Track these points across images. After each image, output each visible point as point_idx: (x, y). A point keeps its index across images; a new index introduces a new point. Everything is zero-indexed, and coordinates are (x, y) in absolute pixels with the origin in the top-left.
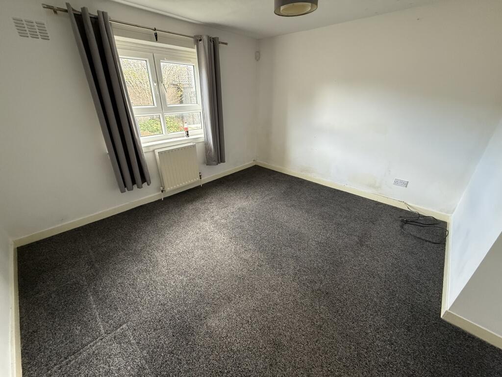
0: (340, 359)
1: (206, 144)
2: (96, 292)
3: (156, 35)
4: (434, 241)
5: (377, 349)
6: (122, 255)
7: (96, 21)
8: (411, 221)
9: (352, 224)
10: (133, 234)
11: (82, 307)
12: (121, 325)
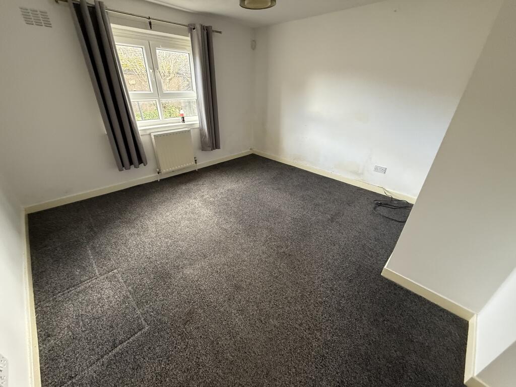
0: (286, 298)
1: (201, 129)
2: (93, 248)
3: (150, 23)
4: (400, 220)
5: (319, 293)
6: (118, 222)
7: (93, 10)
8: (385, 204)
9: (329, 205)
10: (129, 208)
11: (81, 257)
12: (112, 270)
